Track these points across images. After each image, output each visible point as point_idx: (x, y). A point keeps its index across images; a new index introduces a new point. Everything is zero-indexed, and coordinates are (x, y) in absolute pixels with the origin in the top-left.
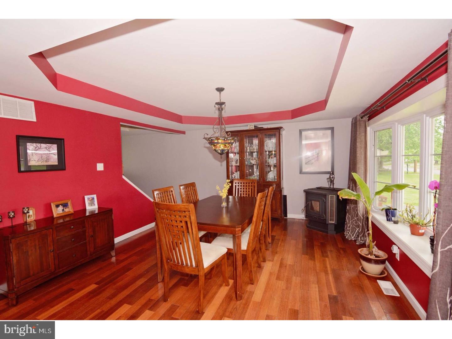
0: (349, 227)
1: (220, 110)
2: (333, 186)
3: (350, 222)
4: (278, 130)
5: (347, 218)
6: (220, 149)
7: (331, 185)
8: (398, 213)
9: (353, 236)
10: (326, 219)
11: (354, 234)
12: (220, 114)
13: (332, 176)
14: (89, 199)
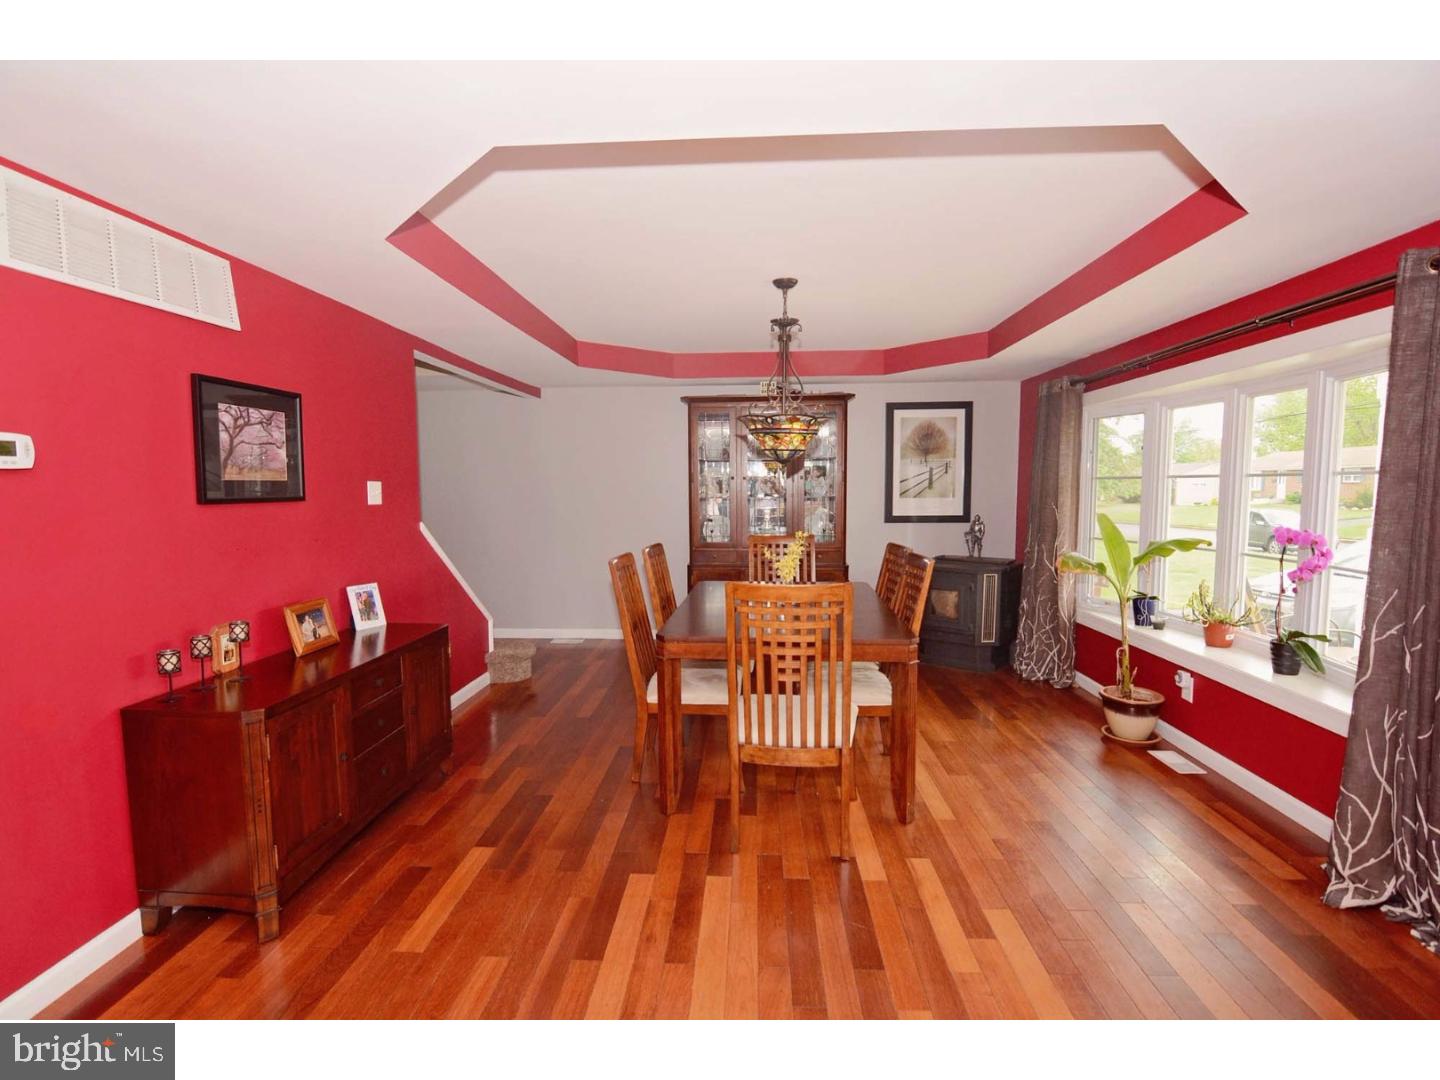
0: (1031, 650)
1: (784, 339)
2: (980, 550)
3: (1035, 636)
4: (843, 402)
5: (1021, 631)
6: (791, 447)
7: (973, 551)
8: (1159, 606)
9: (1039, 671)
10: (974, 636)
11: (1042, 666)
12: (784, 349)
13: (977, 528)
14: (359, 595)
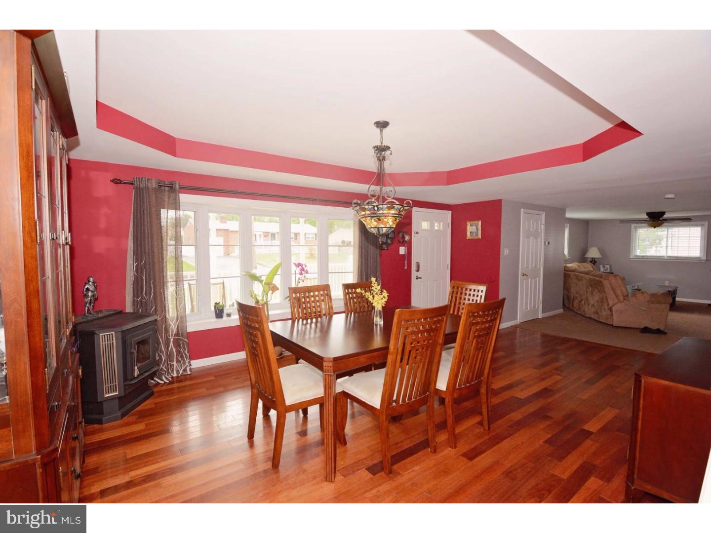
1: (381, 160)
12: (381, 166)
